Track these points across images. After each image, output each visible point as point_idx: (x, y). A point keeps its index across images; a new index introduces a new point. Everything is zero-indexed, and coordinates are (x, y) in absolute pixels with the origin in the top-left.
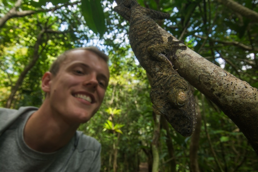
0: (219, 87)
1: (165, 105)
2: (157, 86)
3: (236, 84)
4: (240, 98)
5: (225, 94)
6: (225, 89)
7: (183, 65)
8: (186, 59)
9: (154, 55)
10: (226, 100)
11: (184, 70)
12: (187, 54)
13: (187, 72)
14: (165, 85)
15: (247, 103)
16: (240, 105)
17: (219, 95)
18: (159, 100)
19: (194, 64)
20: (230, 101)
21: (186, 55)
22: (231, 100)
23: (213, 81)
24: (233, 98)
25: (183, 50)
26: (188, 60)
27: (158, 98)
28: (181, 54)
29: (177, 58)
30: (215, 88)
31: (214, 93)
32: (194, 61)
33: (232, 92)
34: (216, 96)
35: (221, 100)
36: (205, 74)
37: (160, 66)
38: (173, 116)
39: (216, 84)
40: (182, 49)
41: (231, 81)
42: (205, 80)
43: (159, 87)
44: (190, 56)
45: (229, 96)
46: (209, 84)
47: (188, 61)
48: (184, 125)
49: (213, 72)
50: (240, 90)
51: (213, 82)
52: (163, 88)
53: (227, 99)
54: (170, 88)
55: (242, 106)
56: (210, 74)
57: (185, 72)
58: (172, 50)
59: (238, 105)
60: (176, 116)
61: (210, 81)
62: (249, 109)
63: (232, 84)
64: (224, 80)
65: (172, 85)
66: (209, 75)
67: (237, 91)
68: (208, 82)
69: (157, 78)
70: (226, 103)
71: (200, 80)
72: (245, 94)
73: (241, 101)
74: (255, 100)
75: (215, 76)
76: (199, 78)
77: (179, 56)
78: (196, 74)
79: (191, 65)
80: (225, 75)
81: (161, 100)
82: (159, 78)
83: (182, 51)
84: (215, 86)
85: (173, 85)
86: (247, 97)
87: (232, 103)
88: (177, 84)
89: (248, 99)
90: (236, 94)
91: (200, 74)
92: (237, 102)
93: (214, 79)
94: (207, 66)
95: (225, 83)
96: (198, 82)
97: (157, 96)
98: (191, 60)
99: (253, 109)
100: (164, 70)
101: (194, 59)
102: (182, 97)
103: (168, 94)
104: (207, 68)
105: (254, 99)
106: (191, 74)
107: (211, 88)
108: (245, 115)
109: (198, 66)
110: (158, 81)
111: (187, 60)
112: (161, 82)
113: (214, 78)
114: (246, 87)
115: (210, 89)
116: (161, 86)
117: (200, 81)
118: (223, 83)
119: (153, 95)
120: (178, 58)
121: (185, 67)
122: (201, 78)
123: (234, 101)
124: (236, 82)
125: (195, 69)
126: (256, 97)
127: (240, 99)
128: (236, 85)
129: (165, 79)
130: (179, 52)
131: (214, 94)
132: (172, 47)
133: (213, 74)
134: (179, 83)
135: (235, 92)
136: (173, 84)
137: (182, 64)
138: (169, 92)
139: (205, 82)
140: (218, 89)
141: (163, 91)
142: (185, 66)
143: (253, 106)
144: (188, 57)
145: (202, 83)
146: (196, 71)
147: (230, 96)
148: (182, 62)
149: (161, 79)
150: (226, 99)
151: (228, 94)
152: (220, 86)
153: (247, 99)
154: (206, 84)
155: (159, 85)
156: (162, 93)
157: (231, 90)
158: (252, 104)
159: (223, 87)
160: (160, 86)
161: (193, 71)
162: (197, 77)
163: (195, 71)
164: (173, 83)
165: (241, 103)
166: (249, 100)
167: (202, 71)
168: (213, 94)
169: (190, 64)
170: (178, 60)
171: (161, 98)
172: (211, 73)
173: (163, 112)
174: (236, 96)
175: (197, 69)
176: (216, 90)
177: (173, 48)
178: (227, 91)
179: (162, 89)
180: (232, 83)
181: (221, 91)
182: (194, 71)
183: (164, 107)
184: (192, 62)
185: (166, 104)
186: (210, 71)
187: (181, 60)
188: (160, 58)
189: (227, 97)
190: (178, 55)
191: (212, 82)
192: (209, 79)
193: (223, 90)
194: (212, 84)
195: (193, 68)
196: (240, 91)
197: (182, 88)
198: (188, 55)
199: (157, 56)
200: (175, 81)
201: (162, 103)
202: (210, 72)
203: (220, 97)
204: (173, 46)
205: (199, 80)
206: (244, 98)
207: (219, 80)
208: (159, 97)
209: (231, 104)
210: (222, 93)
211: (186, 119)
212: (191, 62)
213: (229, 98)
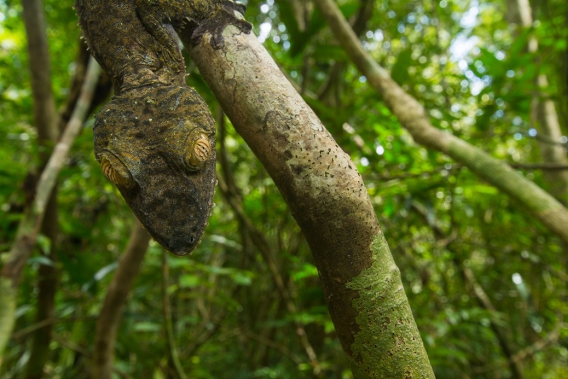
0: (304, 150)
1: (148, 159)
2: (135, 99)
3: (335, 154)
4: (337, 186)
5: (312, 170)
6: (314, 159)
7: (235, 72)
8: (247, 59)
9: (148, 20)
10: (309, 184)
11: (235, 84)
12: (250, 47)
13: (239, 93)
14: (160, 104)
15: (345, 199)
16: (334, 200)
17: (299, 169)
18: (133, 141)
19: (262, 78)
20: (317, 188)
21: (246, 47)
22: (319, 186)
23: (296, 135)
24: (323, 183)
25: (242, 31)
26: (250, 63)
27: (129, 132)
28: (237, 40)
29: (222, 45)
30: (295, 153)
31: (290, 162)
32: (265, 71)
33: (326, 170)
34: (291, 170)
35: (298, 181)
36: (282, 112)
37: (157, 56)
38: (161, 193)
39: (300, 143)
40: (240, 29)
41: (329, 147)
42: (279, 127)
43: (139, 104)
44: (257, 56)
45: (318, 176)
46: (283, 138)
47: (250, 65)
48: (183, 223)
49: (298, 113)
50: (340, 169)
51: (294, 137)
52: (152, 112)
53: (313, 183)
54: (175, 116)
55: (335, 204)
56: (293, 117)
57: (235, 90)
58: (216, 17)
59: (330, 200)
60: (168, 194)
61: (288, 131)
62: (346, 211)
63: (328, 153)
64: (316, 140)
65: (182, 110)
66: (291, 118)
67: (335, 171)
68: (283, 133)
69: (141, 81)
70: (307, 191)
71: (268, 124)
72: (346, 179)
73: (337, 193)
74: (359, 196)
75: (301, 123)
76: (267, 117)
77: (228, 44)
78: (262, 107)
79: (255, 80)
80: (321, 130)
81: (138, 141)
82: (146, 81)
83: (240, 34)
84: (295, 147)
85: (186, 111)
86: (349, 187)
87: (318, 193)
88: (196, 112)
89: (350, 191)
90: (332, 176)
91: (272, 109)
92: (328, 193)
93: (298, 131)
94: (289, 95)
95: (316, 147)
96: (261, 127)
97: (125, 128)
98: (258, 65)
99: (352, 212)
100: (163, 72)
101: (265, 66)
102: (202, 149)
103: (164, 130)
104: (290, 99)
105: (358, 194)
106: (250, 101)
107: (287, 149)
108: (336, 224)
109: (272, 88)
110: (140, 88)
111: (247, 62)
112: (150, 94)
113: (300, 129)
114: (350, 167)
115: (283, 151)
116: (148, 104)
117: (265, 126)
118: (313, 146)
119: (115, 122)
120: (226, 49)
121: (238, 77)
122: (269, 119)
123: (323, 190)
124: (336, 152)
125: (261, 93)
126: (361, 192)
127: (337, 188)
128: (336, 156)
129: (164, 90)
130: (231, 32)
131: (289, 165)
132: (216, 10)
133: (298, 119)
134: (201, 112)
135: (331, 171)
136: (185, 109)
137: (232, 68)
138: (169, 126)
139: (277, 132)
140: (300, 156)
141: (151, 120)
142: (238, 75)
143: (354, 208)
144: (253, 56)
145: (270, 132)
146: (263, 97)
147: (319, 178)
148: (234, 64)
149: (150, 85)
150: (310, 182)
151: (316, 173)
152: (307, 149)
153: (347, 191)
154: (278, 136)
155: (142, 98)
156: (147, 123)
157: (325, 166)
158: (353, 203)
159: (311, 155)
160: (144, 104)
161: (256, 95)
162: (262, 114)
163: (261, 98)
164: (187, 107)
165: (336, 198)
166: (350, 194)
167: (277, 102)
168: (285, 164)
169: (254, 77)
170: (226, 53)
171: (139, 136)
172: (296, 116)
173: (136, 176)
174: (330, 181)
175: (267, 93)
176: (297, 157)
177: (218, 14)
178: (317, 166)
179: (147, 111)
180: (330, 150)
181: (305, 162)
182: (259, 98)
183: (142, 161)
184: (259, 71)
185: (149, 157)
186: (293, 109)
187: (232, 56)
188: (162, 33)
189: (313, 178)
190: (226, 40)
191: (292, 135)
192: (289, 128)
193: (309, 161)
194: (290, 140)
195: (258, 88)
196: (340, 173)
197: (205, 128)
198: (253, 51)
199: (156, 27)
200: (193, 103)
201: (141, 151)
202: (294, 113)
203: (298, 174)
204: (219, 8)
205: (265, 122)
206: (344, 189)
207: (308, 137)
208: (135, 131)
209: (316, 194)
210: (305, 167)
211: (193, 208)
212: (257, 70)
213: (316, 181)
